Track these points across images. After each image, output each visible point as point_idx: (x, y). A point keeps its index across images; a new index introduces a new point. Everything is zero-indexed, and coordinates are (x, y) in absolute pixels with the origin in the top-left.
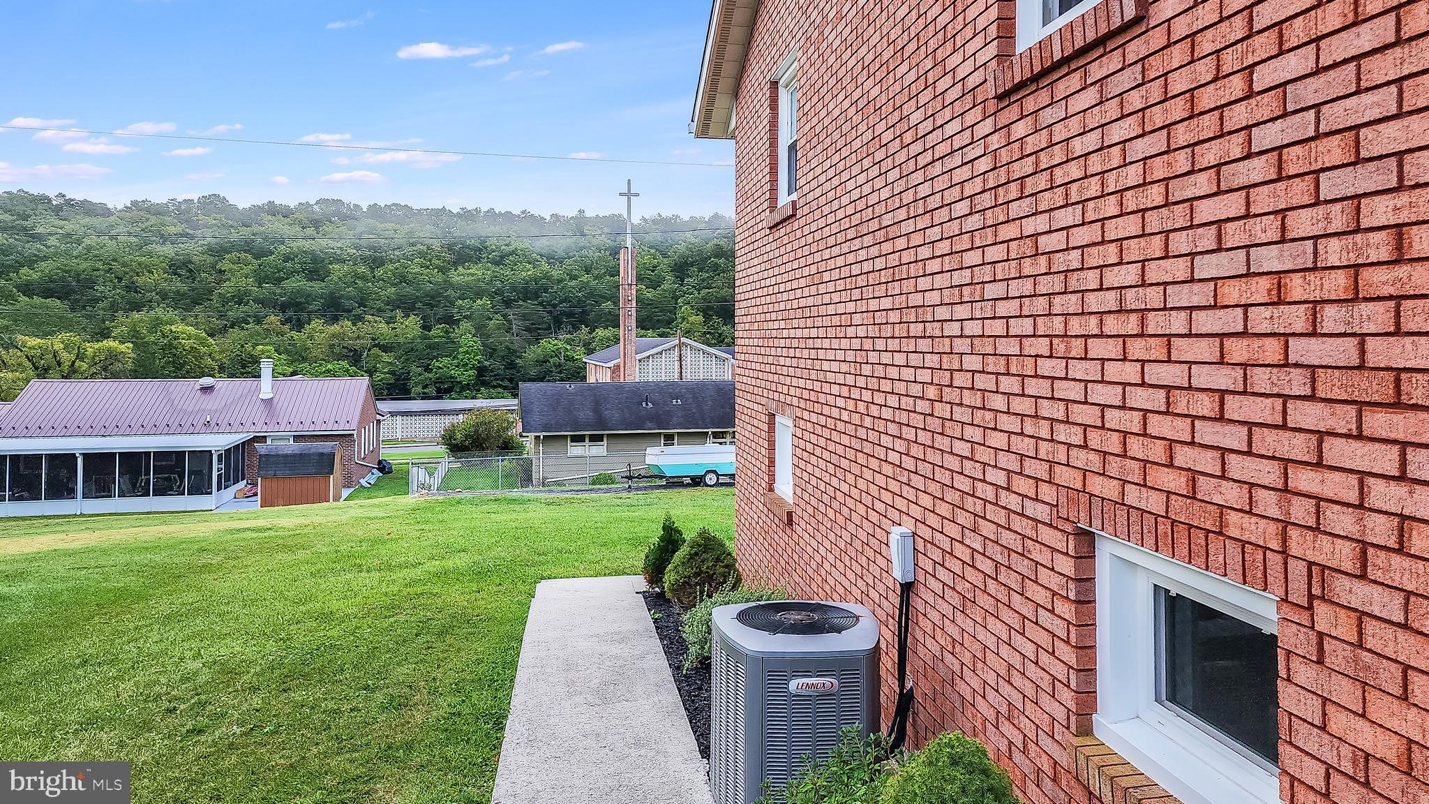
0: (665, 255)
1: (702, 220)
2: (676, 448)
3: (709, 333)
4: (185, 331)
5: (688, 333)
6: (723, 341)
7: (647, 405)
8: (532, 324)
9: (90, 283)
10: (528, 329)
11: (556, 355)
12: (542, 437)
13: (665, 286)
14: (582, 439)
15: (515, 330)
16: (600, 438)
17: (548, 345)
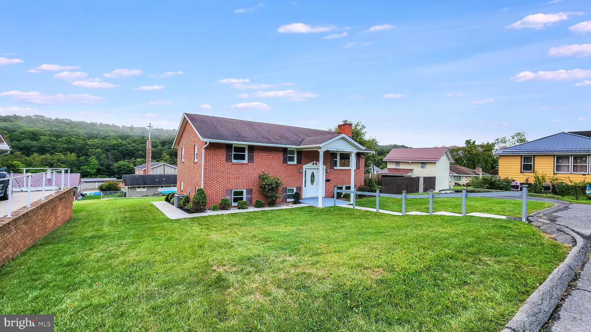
0: (158, 139)
2: (164, 188)
3: (171, 161)
5: (165, 161)
6: (175, 163)
7: (157, 180)
8: (116, 157)
10: (114, 158)
11: (124, 166)
12: (130, 187)
13: (159, 147)
14: (140, 187)
15: (110, 158)
16: (145, 187)
17: (121, 163)
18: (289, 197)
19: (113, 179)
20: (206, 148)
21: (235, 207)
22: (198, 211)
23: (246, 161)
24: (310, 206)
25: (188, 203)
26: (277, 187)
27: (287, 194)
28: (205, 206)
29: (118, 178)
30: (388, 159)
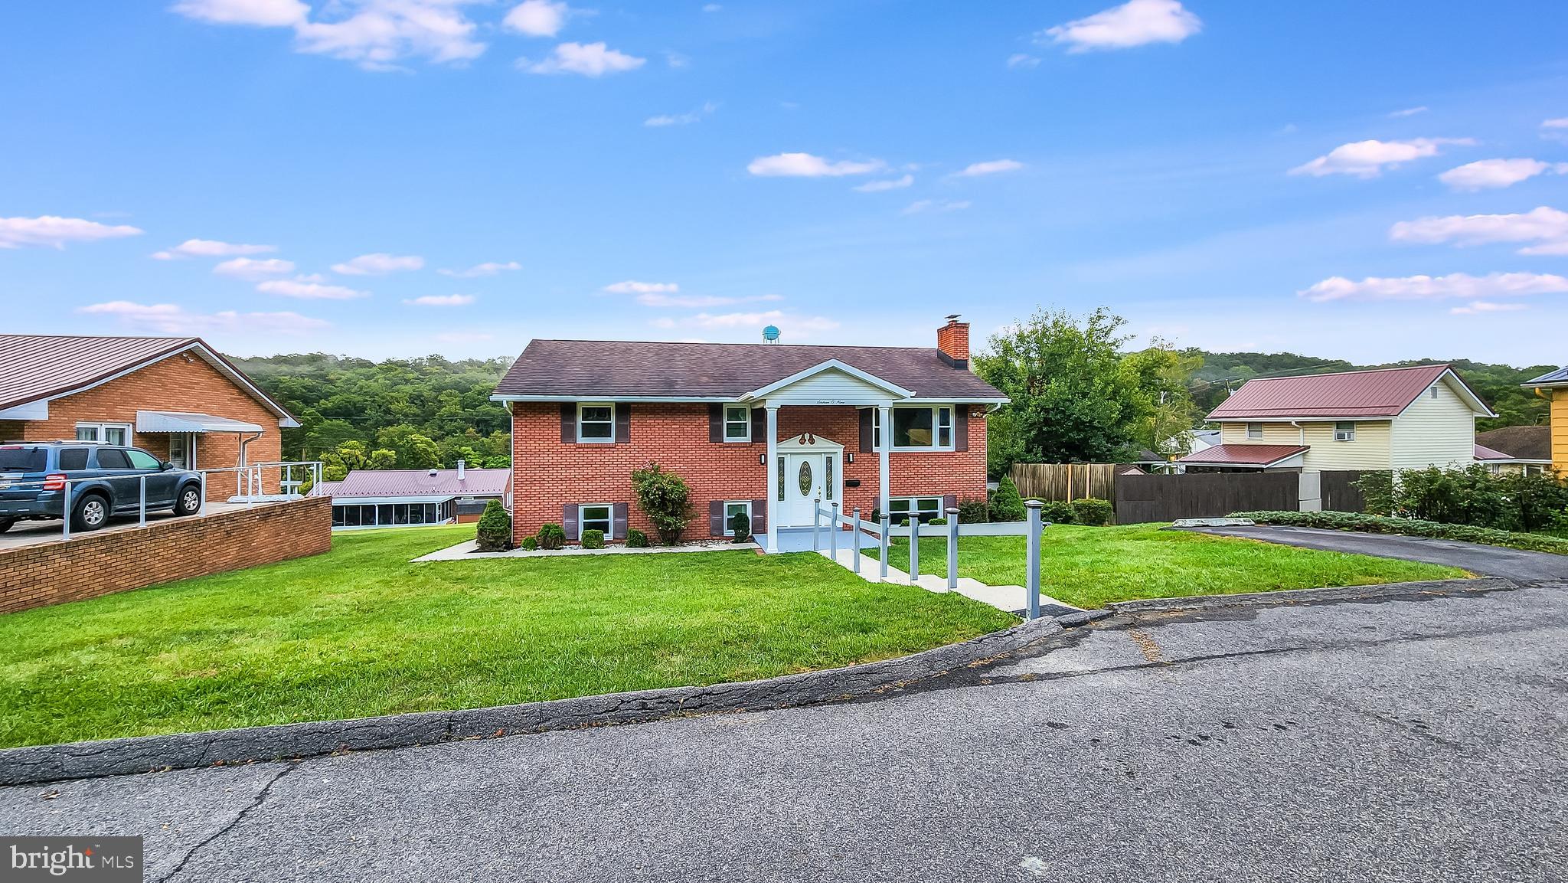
4: (420, 439)
9: (363, 410)
20: (516, 414)
21: (577, 544)
23: (612, 440)
27: (727, 517)
30: (1222, 414)
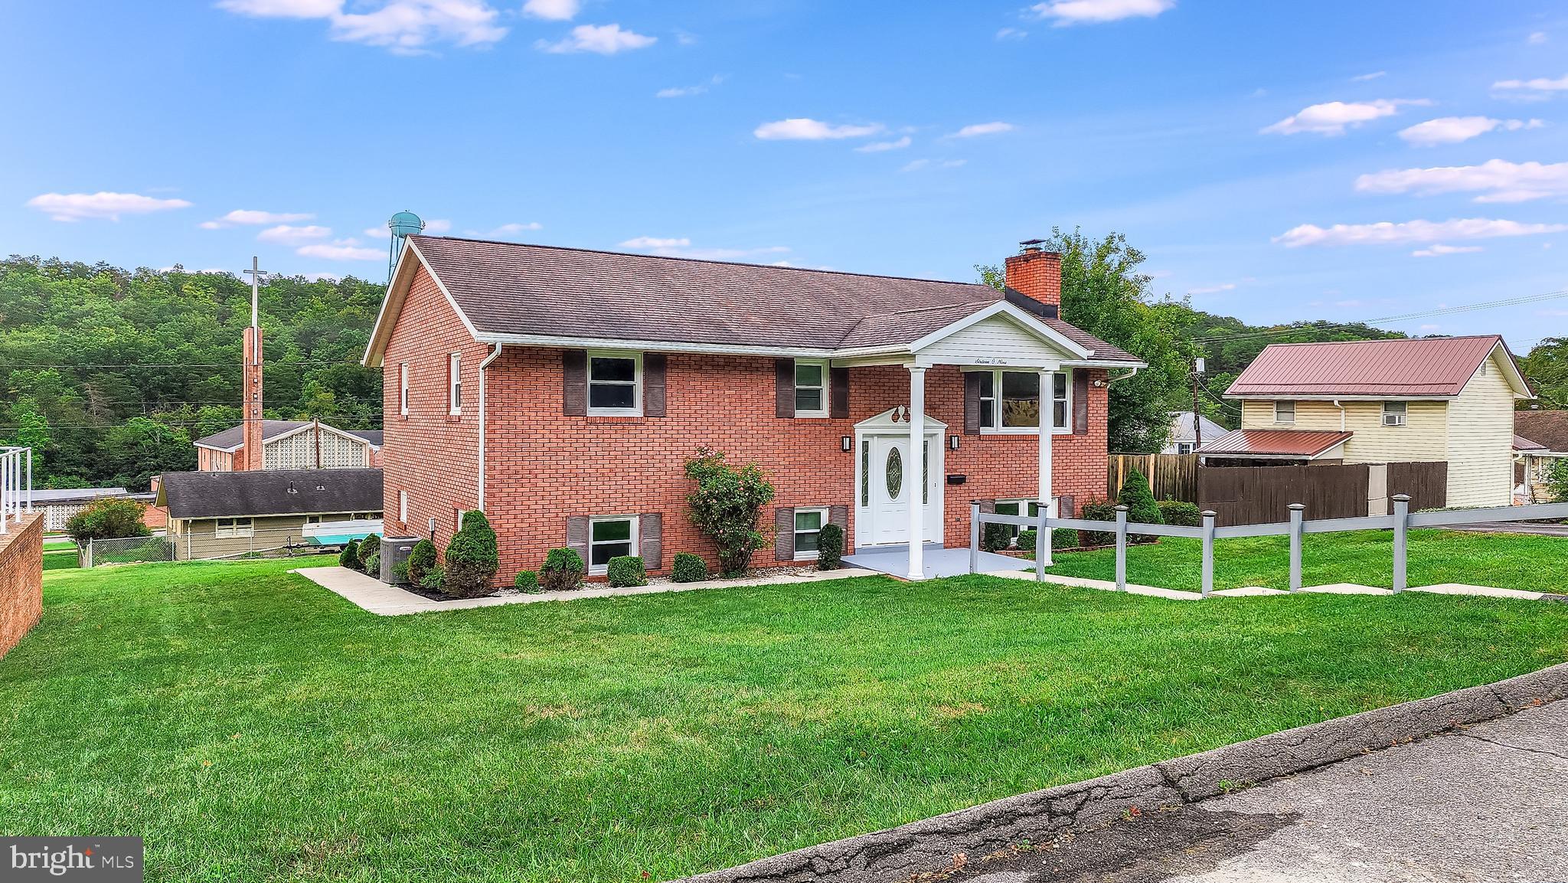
1: (330, 284)
2: (321, 524)
3: (341, 412)
5: (319, 412)
6: (358, 421)
7: (292, 491)
8: (117, 400)
10: (113, 407)
11: (150, 437)
12: (190, 521)
13: (288, 358)
14: (230, 522)
15: (94, 408)
16: (247, 521)
17: (138, 424)
18: (801, 542)
19: (113, 493)
20: (491, 366)
21: (599, 580)
22: (467, 592)
23: (636, 412)
24: (878, 576)
25: (431, 566)
26: (751, 507)
27: (796, 532)
28: (491, 574)
29: (131, 489)
30: (1244, 389)
